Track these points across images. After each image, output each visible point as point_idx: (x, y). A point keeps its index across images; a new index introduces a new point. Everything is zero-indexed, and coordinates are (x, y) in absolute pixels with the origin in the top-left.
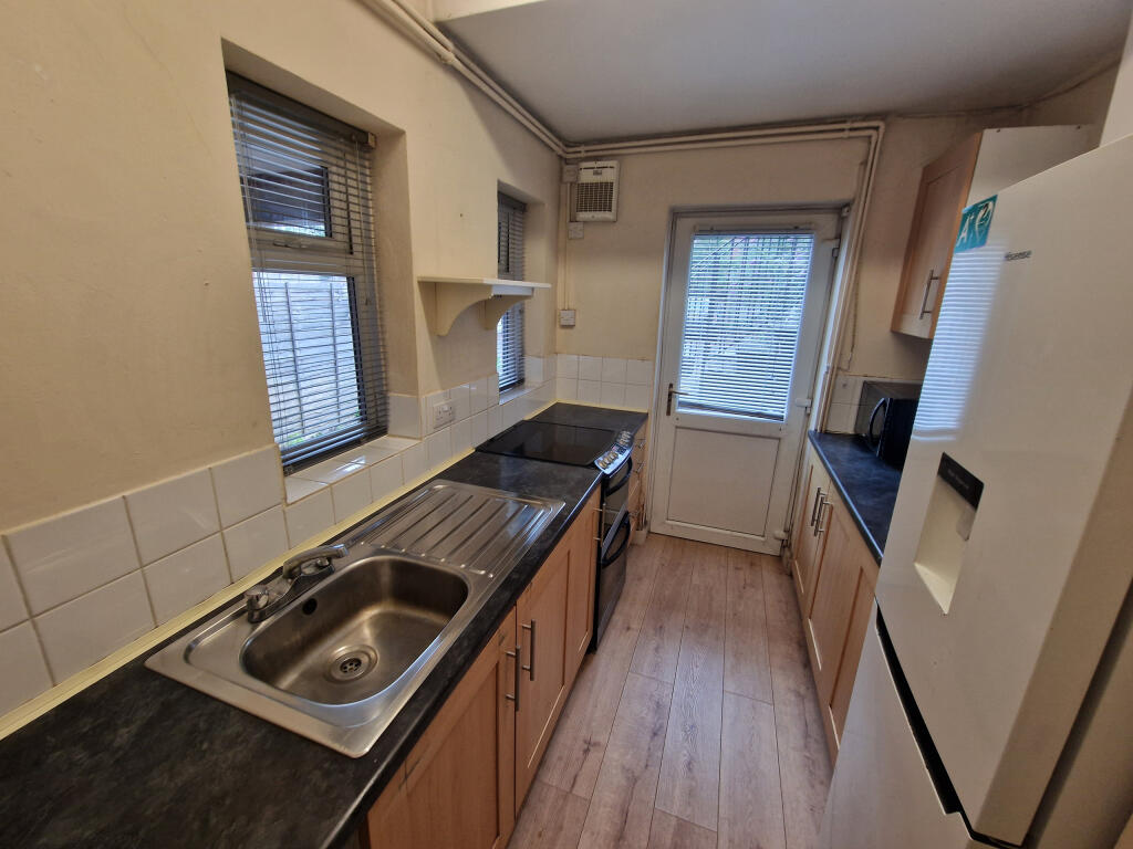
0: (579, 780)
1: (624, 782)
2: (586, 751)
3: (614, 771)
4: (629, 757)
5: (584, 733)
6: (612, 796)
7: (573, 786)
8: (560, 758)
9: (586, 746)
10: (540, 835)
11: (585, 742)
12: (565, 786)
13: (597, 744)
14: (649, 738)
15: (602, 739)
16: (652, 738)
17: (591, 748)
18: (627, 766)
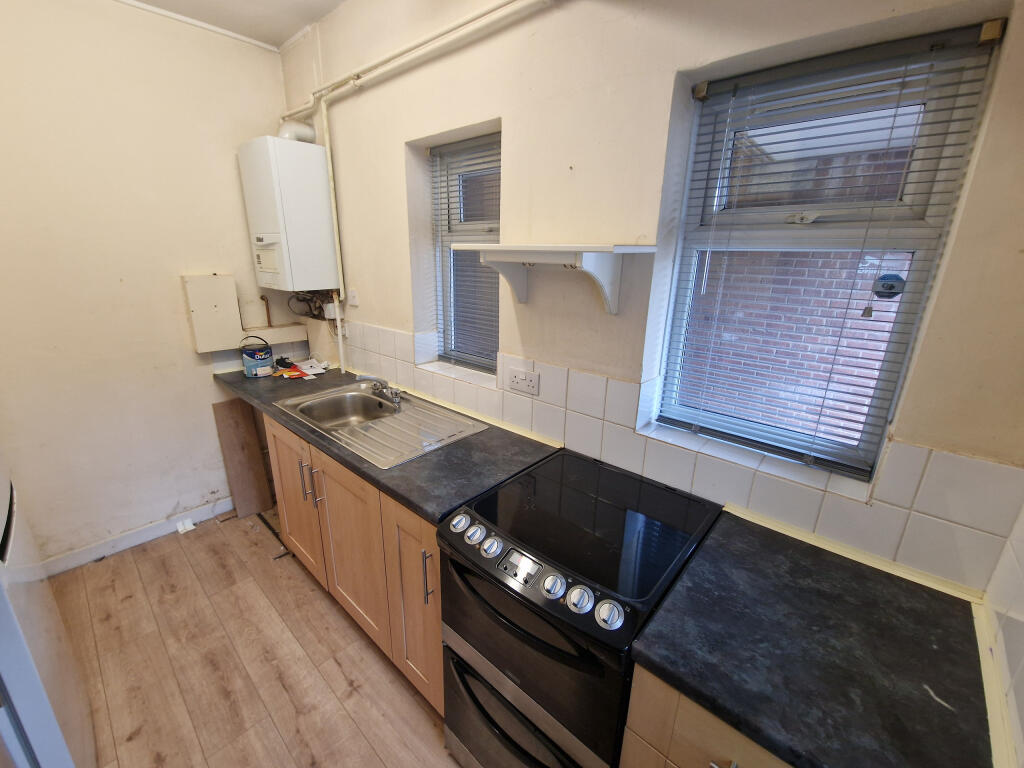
0: (336, 667)
1: (306, 700)
2: (351, 683)
3: (319, 698)
4: (318, 719)
5: (367, 689)
6: (305, 686)
7: (336, 661)
8: (362, 659)
9: (355, 685)
10: (327, 628)
11: (359, 687)
12: (339, 655)
13: (350, 695)
14: (314, 752)
15: (350, 704)
16: (313, 757)
17: (349, 689)
18: (313, 712)
